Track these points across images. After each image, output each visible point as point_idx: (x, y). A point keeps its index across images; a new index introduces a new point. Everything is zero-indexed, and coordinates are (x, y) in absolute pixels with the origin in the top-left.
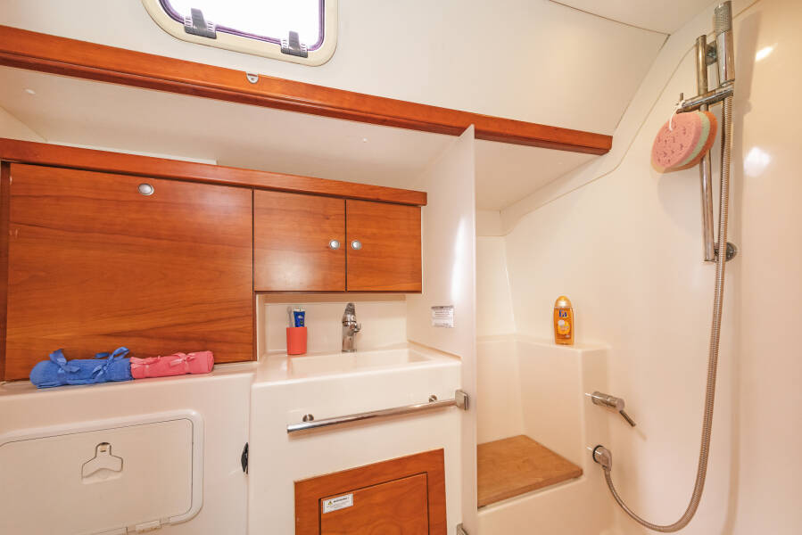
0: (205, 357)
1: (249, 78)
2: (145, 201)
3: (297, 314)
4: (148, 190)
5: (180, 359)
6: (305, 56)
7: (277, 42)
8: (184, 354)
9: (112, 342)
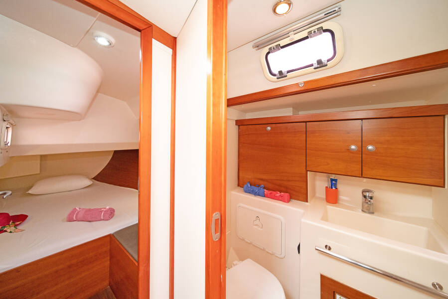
0: (286, 195)
1: (300, 85)
2: (269, 133)
3: (332, 180)
4: (269, 128)
5: (278, 194)
6: (326, 65)
7: (312, 65)
8: (279, 193)
9: (261, 182)
